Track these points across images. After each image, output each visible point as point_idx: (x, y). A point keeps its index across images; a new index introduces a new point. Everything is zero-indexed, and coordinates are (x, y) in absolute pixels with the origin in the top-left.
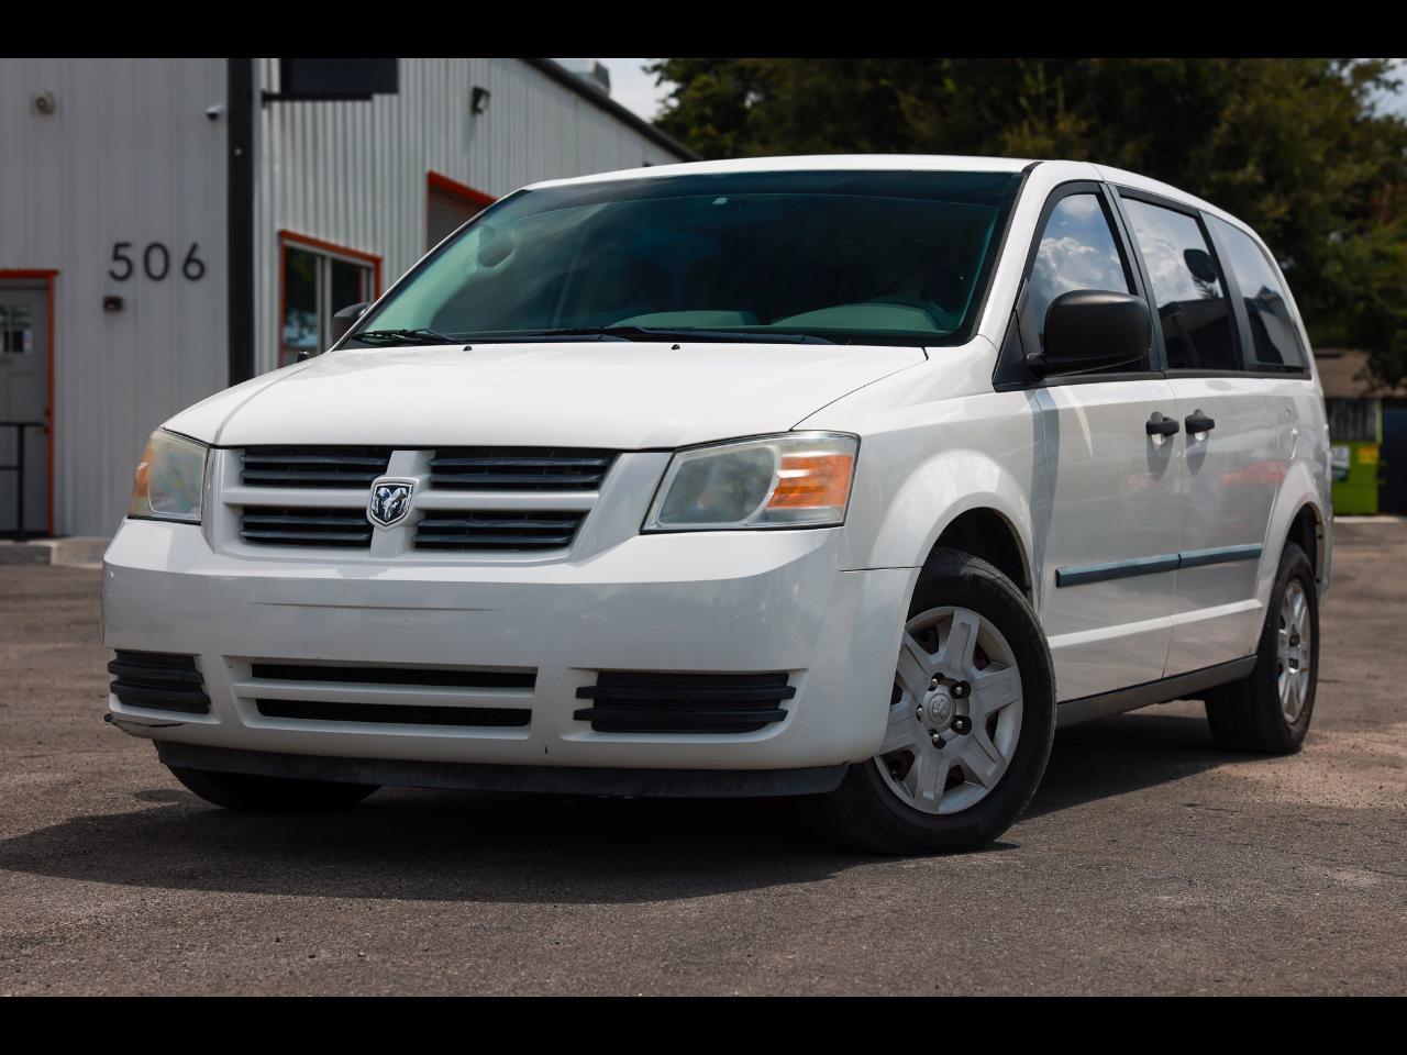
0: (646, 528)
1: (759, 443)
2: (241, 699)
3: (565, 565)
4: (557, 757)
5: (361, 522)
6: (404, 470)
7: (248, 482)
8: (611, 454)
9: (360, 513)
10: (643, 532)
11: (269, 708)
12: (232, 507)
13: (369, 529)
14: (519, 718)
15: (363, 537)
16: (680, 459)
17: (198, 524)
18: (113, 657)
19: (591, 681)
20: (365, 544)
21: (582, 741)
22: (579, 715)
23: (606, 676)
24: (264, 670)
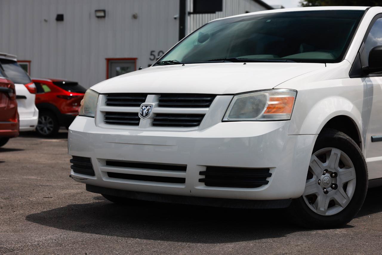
0: (225, 119)
1: (262, 93)
2: (102, 172)
3: (197, 132)
4: (194, 193)
5: (137, 117)
6: (151, 101)
7: (108, 105)
8: (213, 96)
9: (137, 114)
10: (223, 121)
11: (111, 175)
12: (102, 112)
13: (139, 119)
14: (182, 181)
15: (137, 122)
16: (236, 98)
17: (93, 117)
18: (72, 158)
19: (204, 169)
20: (137, 124)
21: (202, 187)
22: (200, 180)
23: (209, 168)
24: (110, 163)
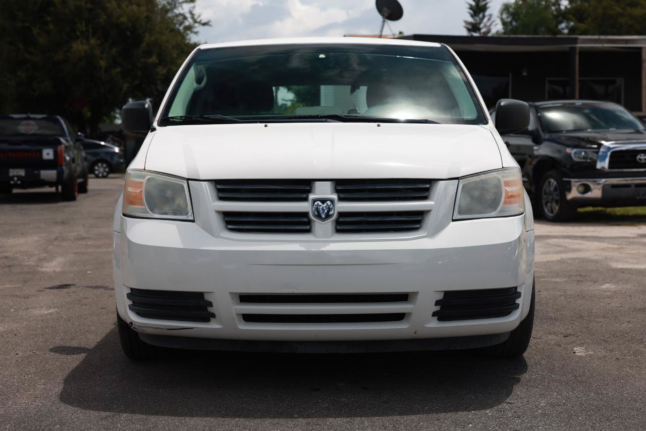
0: (454, 218)
2: (238, 314)
3: (426, 239)
4: (421, 334)
5: (306, 220)
7: (221, 199)
8: (431, 182)
9: (306, 214)
10: (453, 220)
11: (249, 318)
12: (218, 212)
13: (309, 222)
14: (398, 317)
15: (308, 227)
16: (462, 182)
17: (193, 221)
18: (129, 291)
19: (440, 297)
20: (308, 231)
21: (435, 327)
22: (434, 314)
23: (448, 294)
24: (245, 298)
